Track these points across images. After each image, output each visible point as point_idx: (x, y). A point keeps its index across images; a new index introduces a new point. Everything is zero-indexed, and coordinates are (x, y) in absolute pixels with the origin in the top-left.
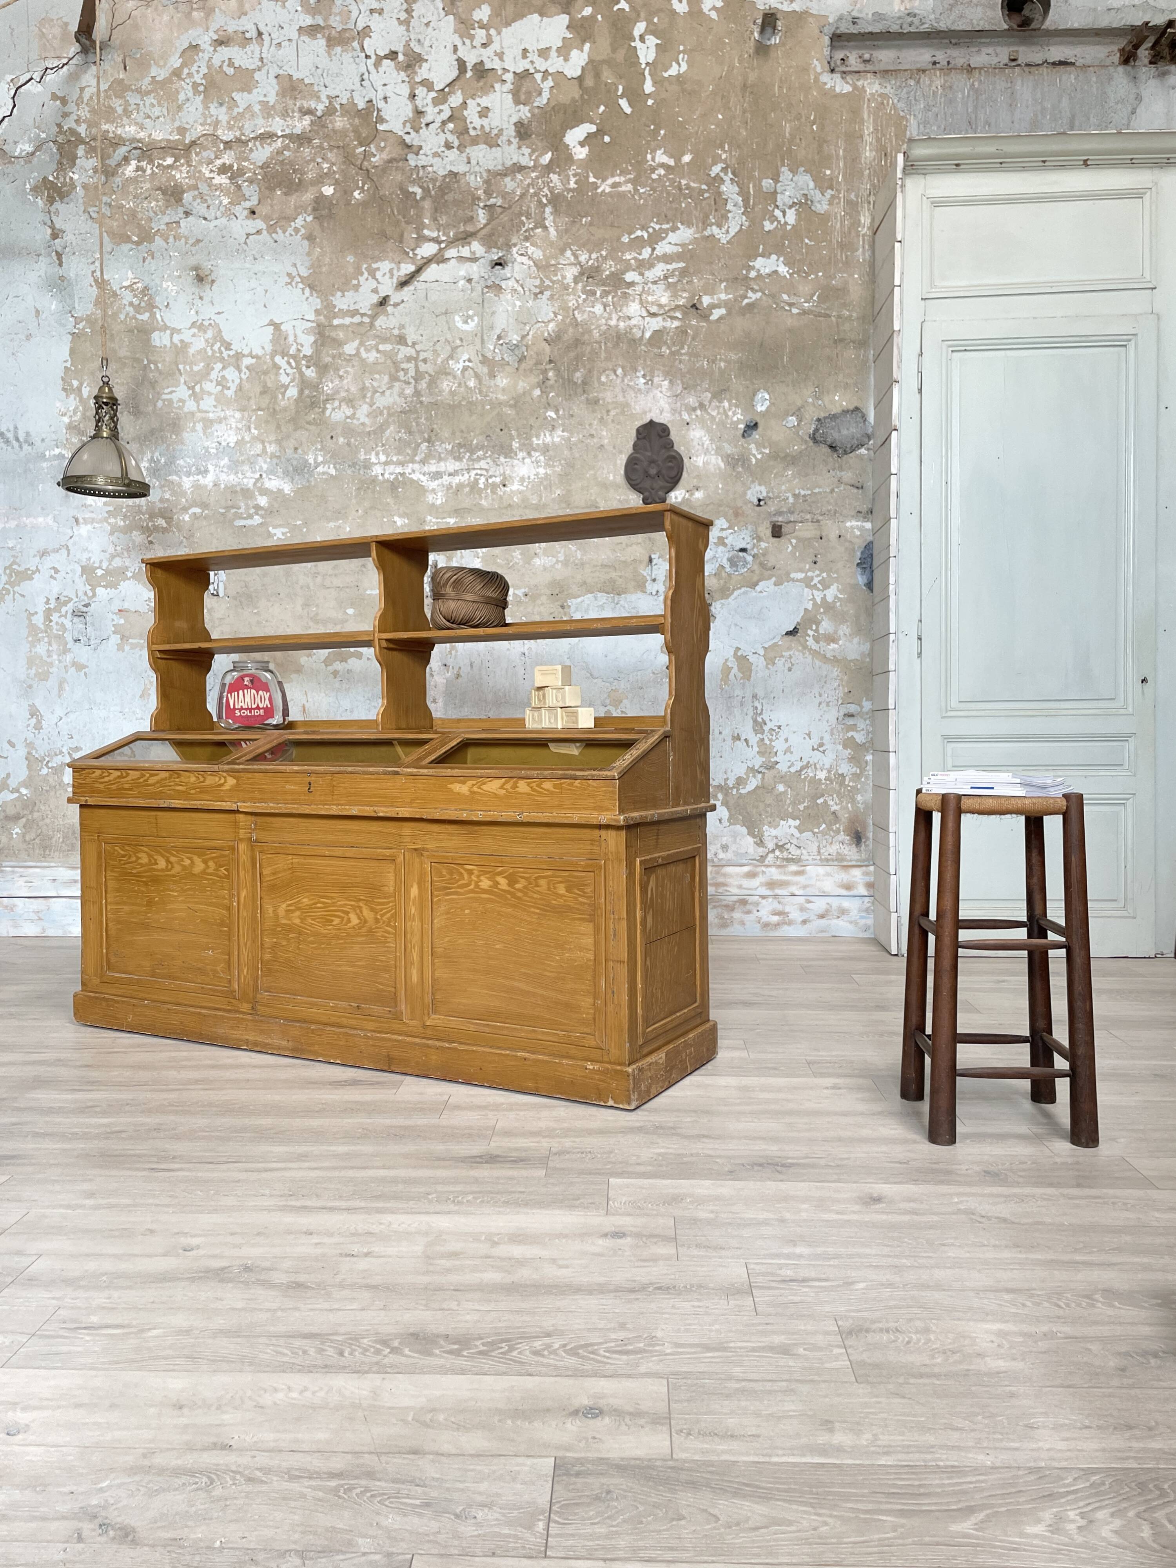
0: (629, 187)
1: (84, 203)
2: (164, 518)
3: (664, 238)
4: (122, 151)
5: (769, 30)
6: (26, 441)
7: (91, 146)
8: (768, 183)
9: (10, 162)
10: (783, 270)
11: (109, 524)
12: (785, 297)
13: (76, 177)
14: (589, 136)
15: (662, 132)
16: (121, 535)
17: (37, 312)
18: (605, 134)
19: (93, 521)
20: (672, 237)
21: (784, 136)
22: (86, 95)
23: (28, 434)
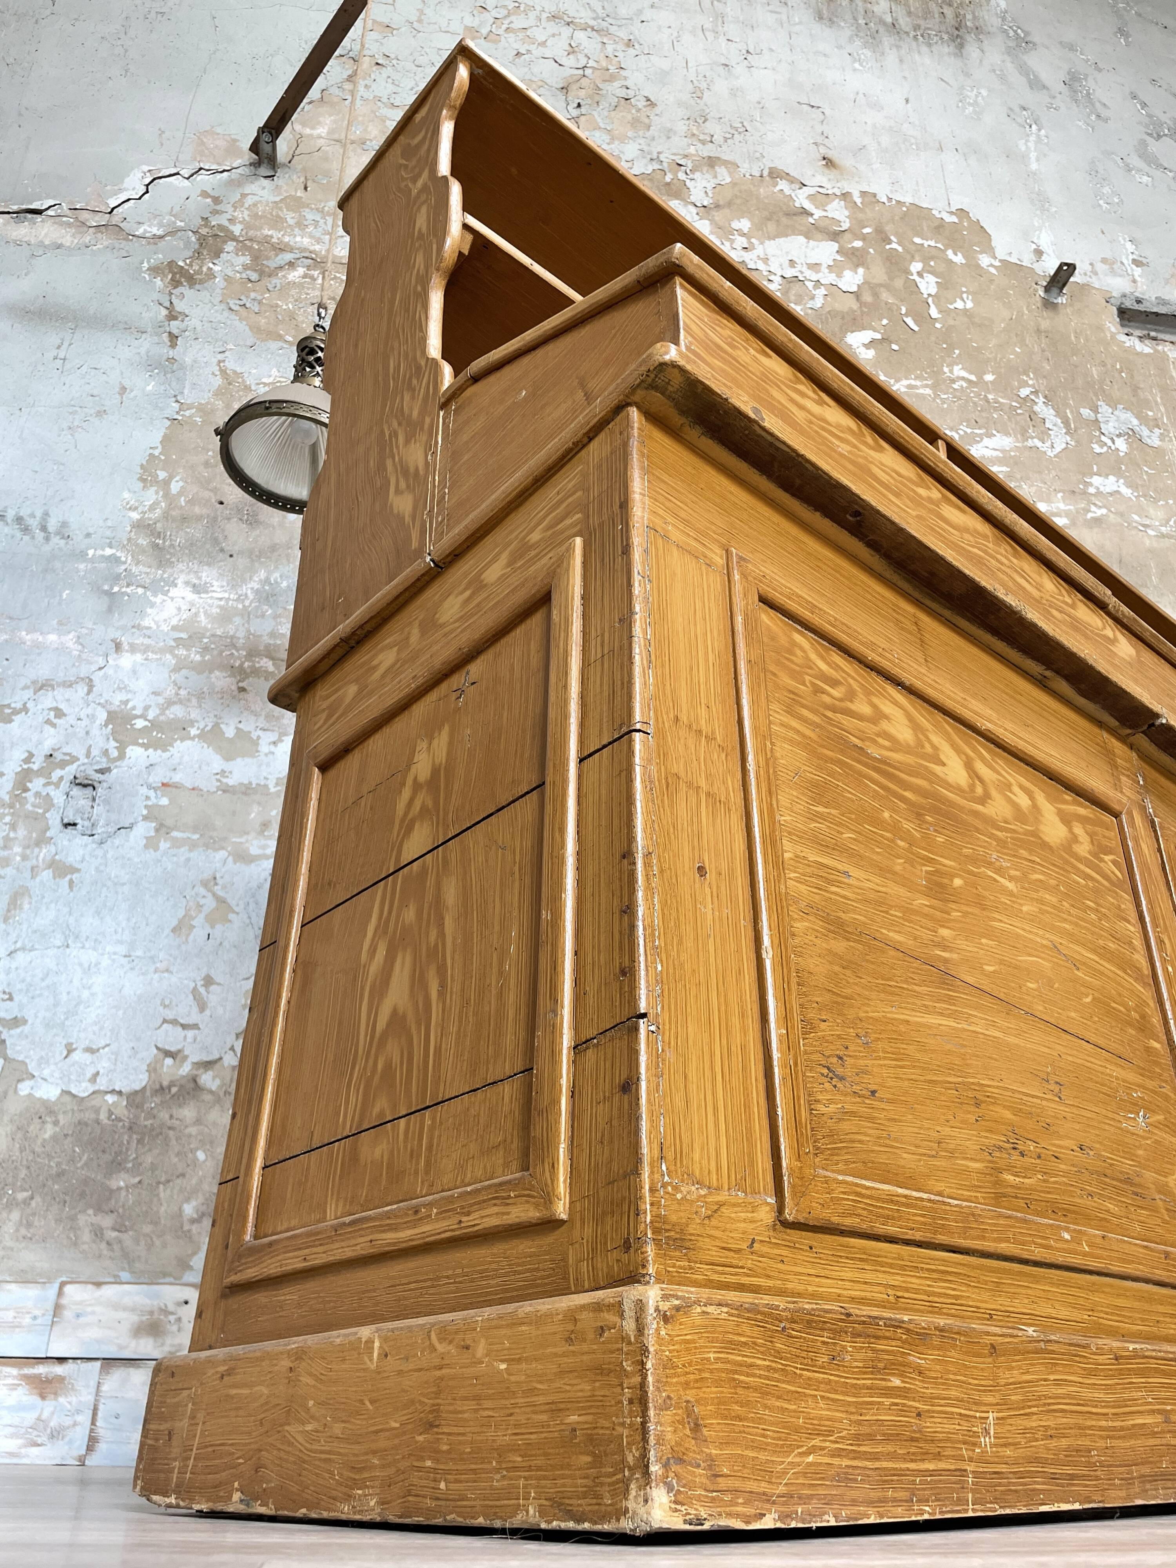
0: (928, 391)
1: (223, 294)
2: (272, 659)
3: (978, 442)
4: (288, 257)
5: (1055, 291)
6: (58, 533)
7: (245, 245)
8: (1086, 412)
9: (127, 240)
10: (1126, 491)
11: (175, 656)
12: (1136, 517)
13: (216, 268)
14: (873, 341)
15: (957, 352)
16: (193, 675)
17: (123, 389)
18: (891, 342)
19: (146, 649)
20: (986, 441)
21: (1092, 376)
22: (249, 201)
23: (64, 524)
